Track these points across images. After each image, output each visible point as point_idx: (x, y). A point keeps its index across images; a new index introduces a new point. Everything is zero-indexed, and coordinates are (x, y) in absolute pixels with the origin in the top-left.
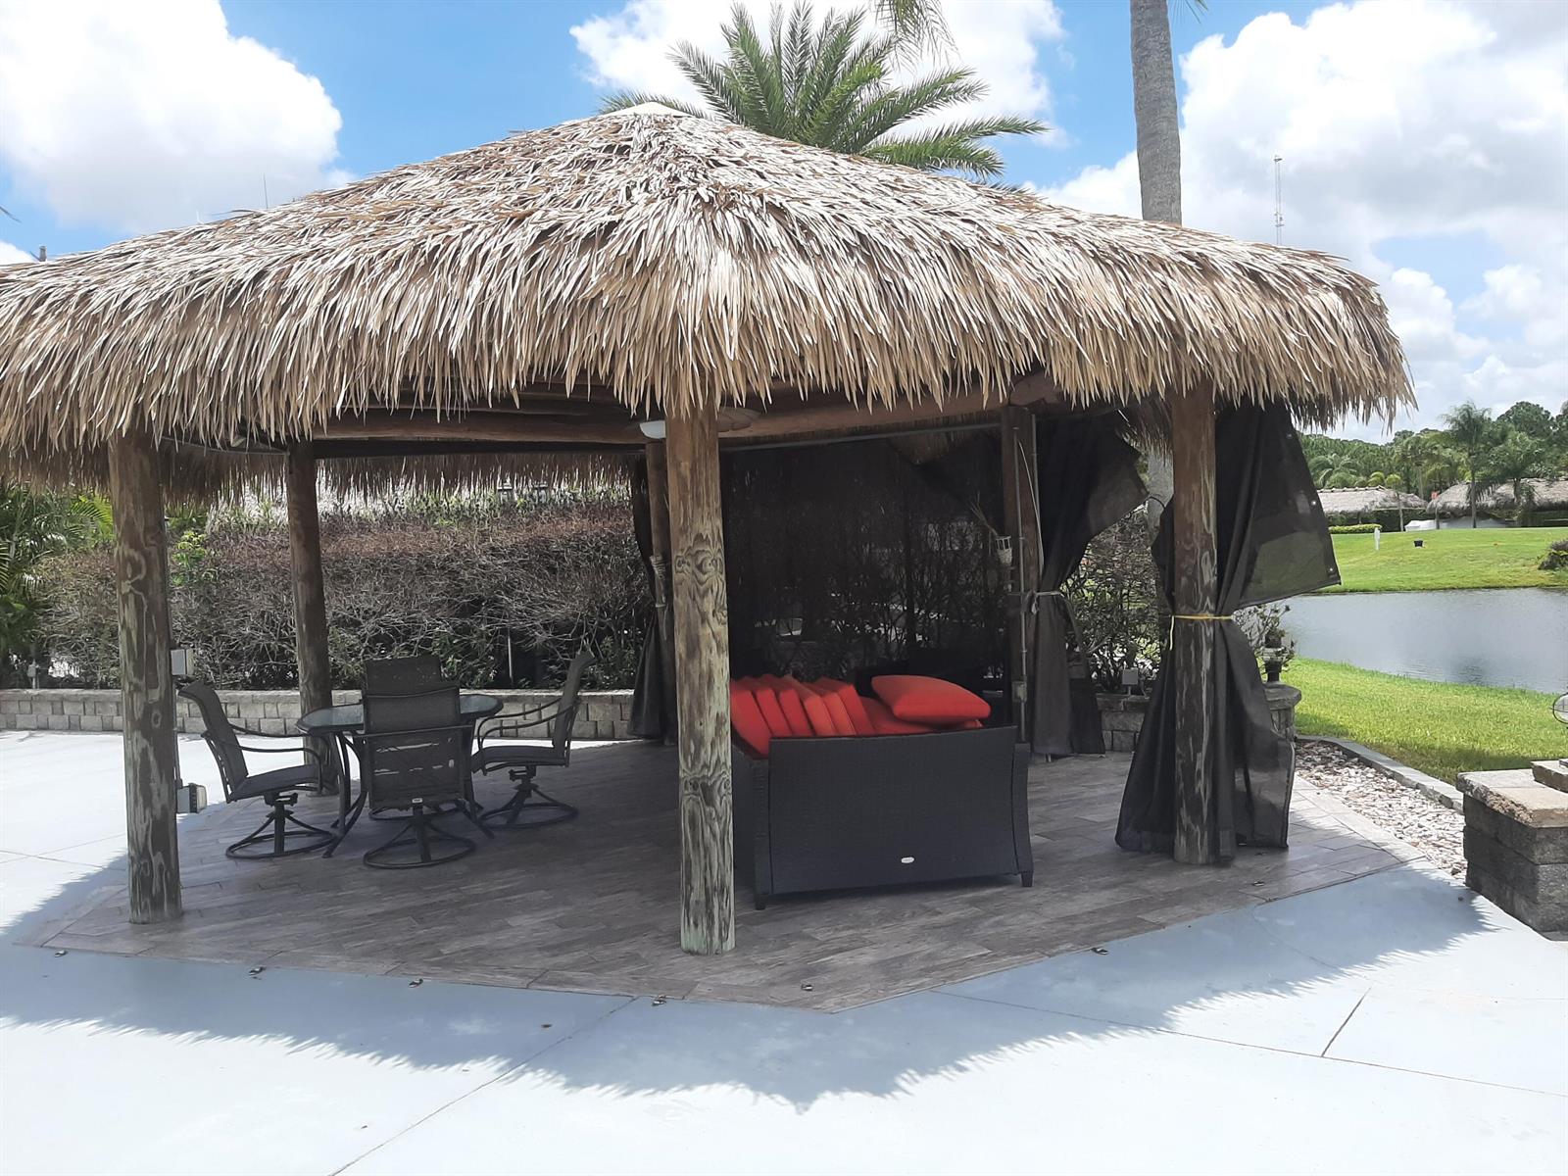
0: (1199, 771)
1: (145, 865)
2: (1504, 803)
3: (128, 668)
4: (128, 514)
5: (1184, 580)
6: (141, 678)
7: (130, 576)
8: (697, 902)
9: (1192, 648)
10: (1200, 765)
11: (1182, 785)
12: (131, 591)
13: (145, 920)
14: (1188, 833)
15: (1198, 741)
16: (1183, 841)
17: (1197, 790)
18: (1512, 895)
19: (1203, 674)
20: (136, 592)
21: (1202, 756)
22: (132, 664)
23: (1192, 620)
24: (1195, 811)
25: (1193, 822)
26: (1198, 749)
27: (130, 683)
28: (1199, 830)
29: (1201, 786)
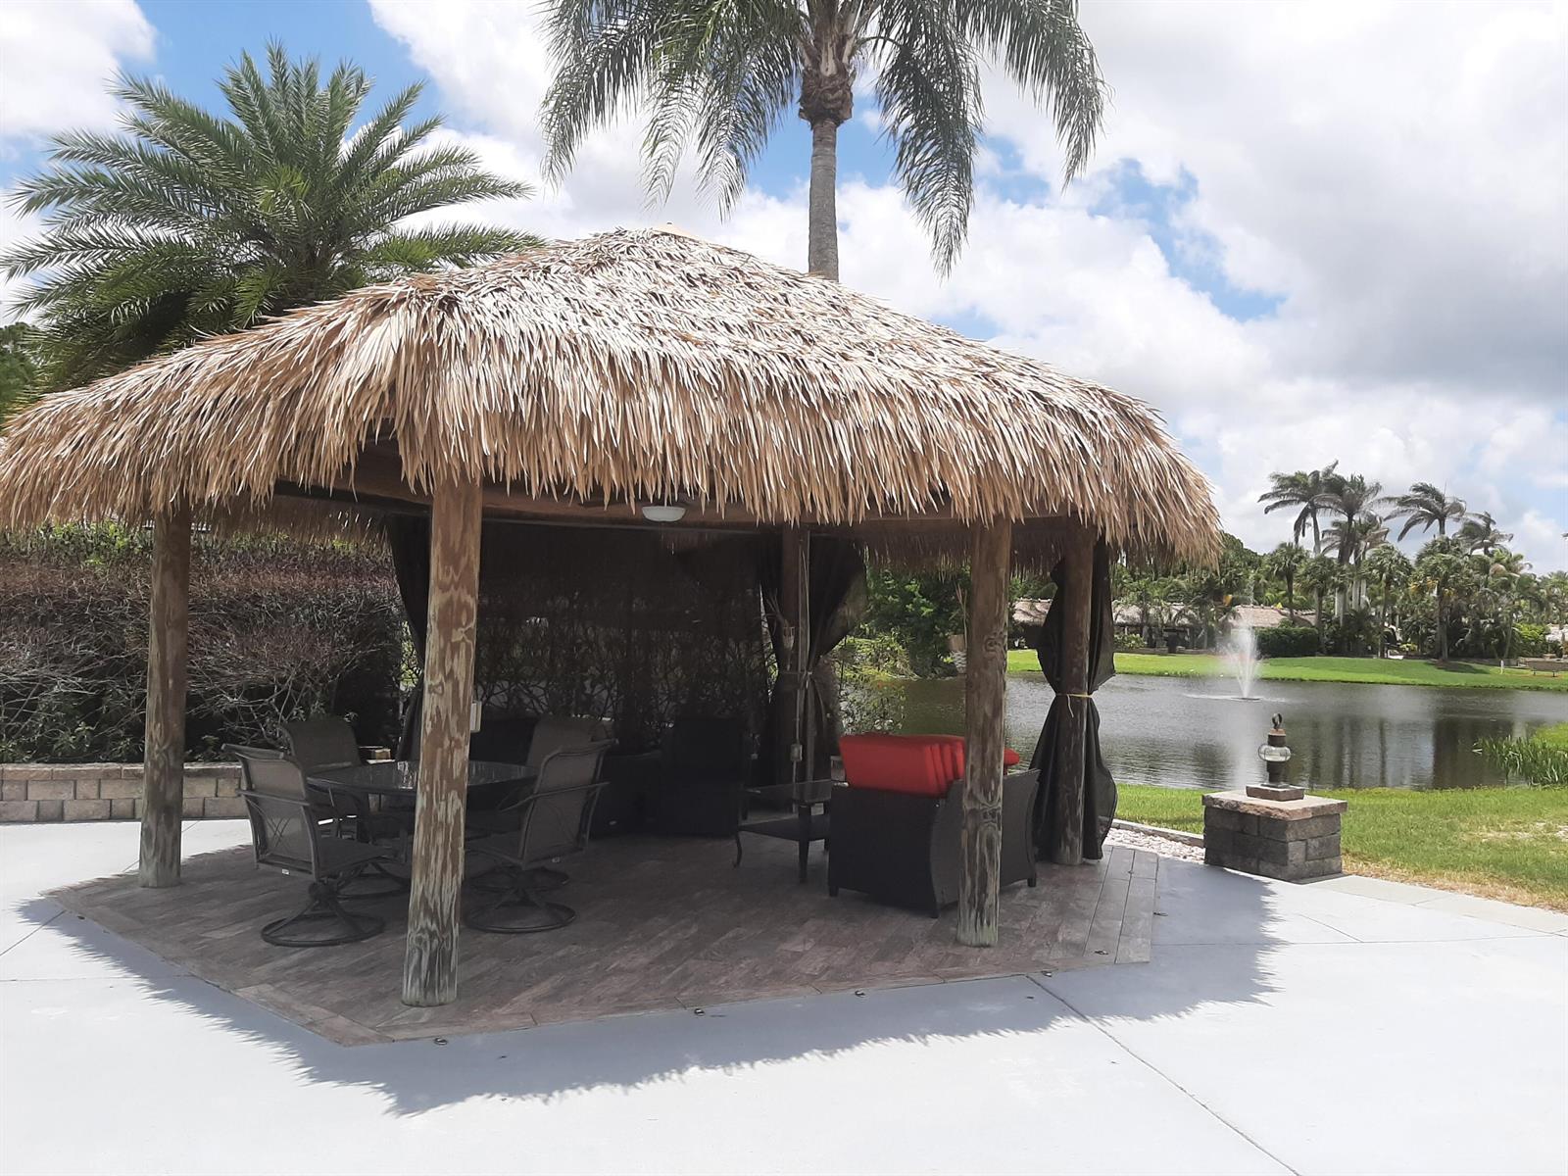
1: (447, 938)
2: (1258, 808)
3: (451, 722)
4: (469, 560)
6: (462, 735)
7: (464, 624)
8: (990, 906)
9: (1078, 716)
10: (1080, 797)
11: (1067, 811)
12: (463, 640)
13: (443, 1000)
14: (1071, 845)
16: (1067, 849)
17: (1077, 813)
18: (1258, 864)
20: (468, 641)
21: (1081, 790)
22: (456, 718)
24: (1075, 829)
25: (1074, 836)
26: (1078, 785)
27: (451, 739)
28: (1078, 841)
29: (1080, 811)
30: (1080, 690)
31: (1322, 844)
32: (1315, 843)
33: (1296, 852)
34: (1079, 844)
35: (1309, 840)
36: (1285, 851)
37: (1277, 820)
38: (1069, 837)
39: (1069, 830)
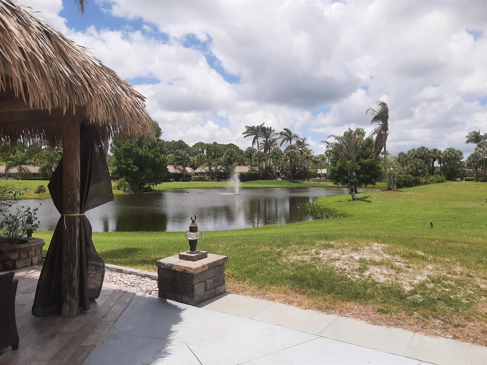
0: (75, 278)
2: (181, 268)
5: (69, 200)
9: (72, 227)
10: (75, 275)
11: (67, 284)
14: (70, 304)
15: (74, 265)
16: (67, 307)
17: (74, 285)
18: (182, 296)
19: (77, 238)
21: (76, 271)
23: (73, 216)
24: (72, 294)
25: (72, 299)
26: (74, 268)
28: (74, 301)
29: (76, 283)
30: (74, 211)
31: (214, 282)
32: (211, 281)
33: (199, 289)
34: (75, 303)
35: (207, 281)
36: (193, 290)
37: (189, 274)
38: (68, 300)
39: (68, 296)
